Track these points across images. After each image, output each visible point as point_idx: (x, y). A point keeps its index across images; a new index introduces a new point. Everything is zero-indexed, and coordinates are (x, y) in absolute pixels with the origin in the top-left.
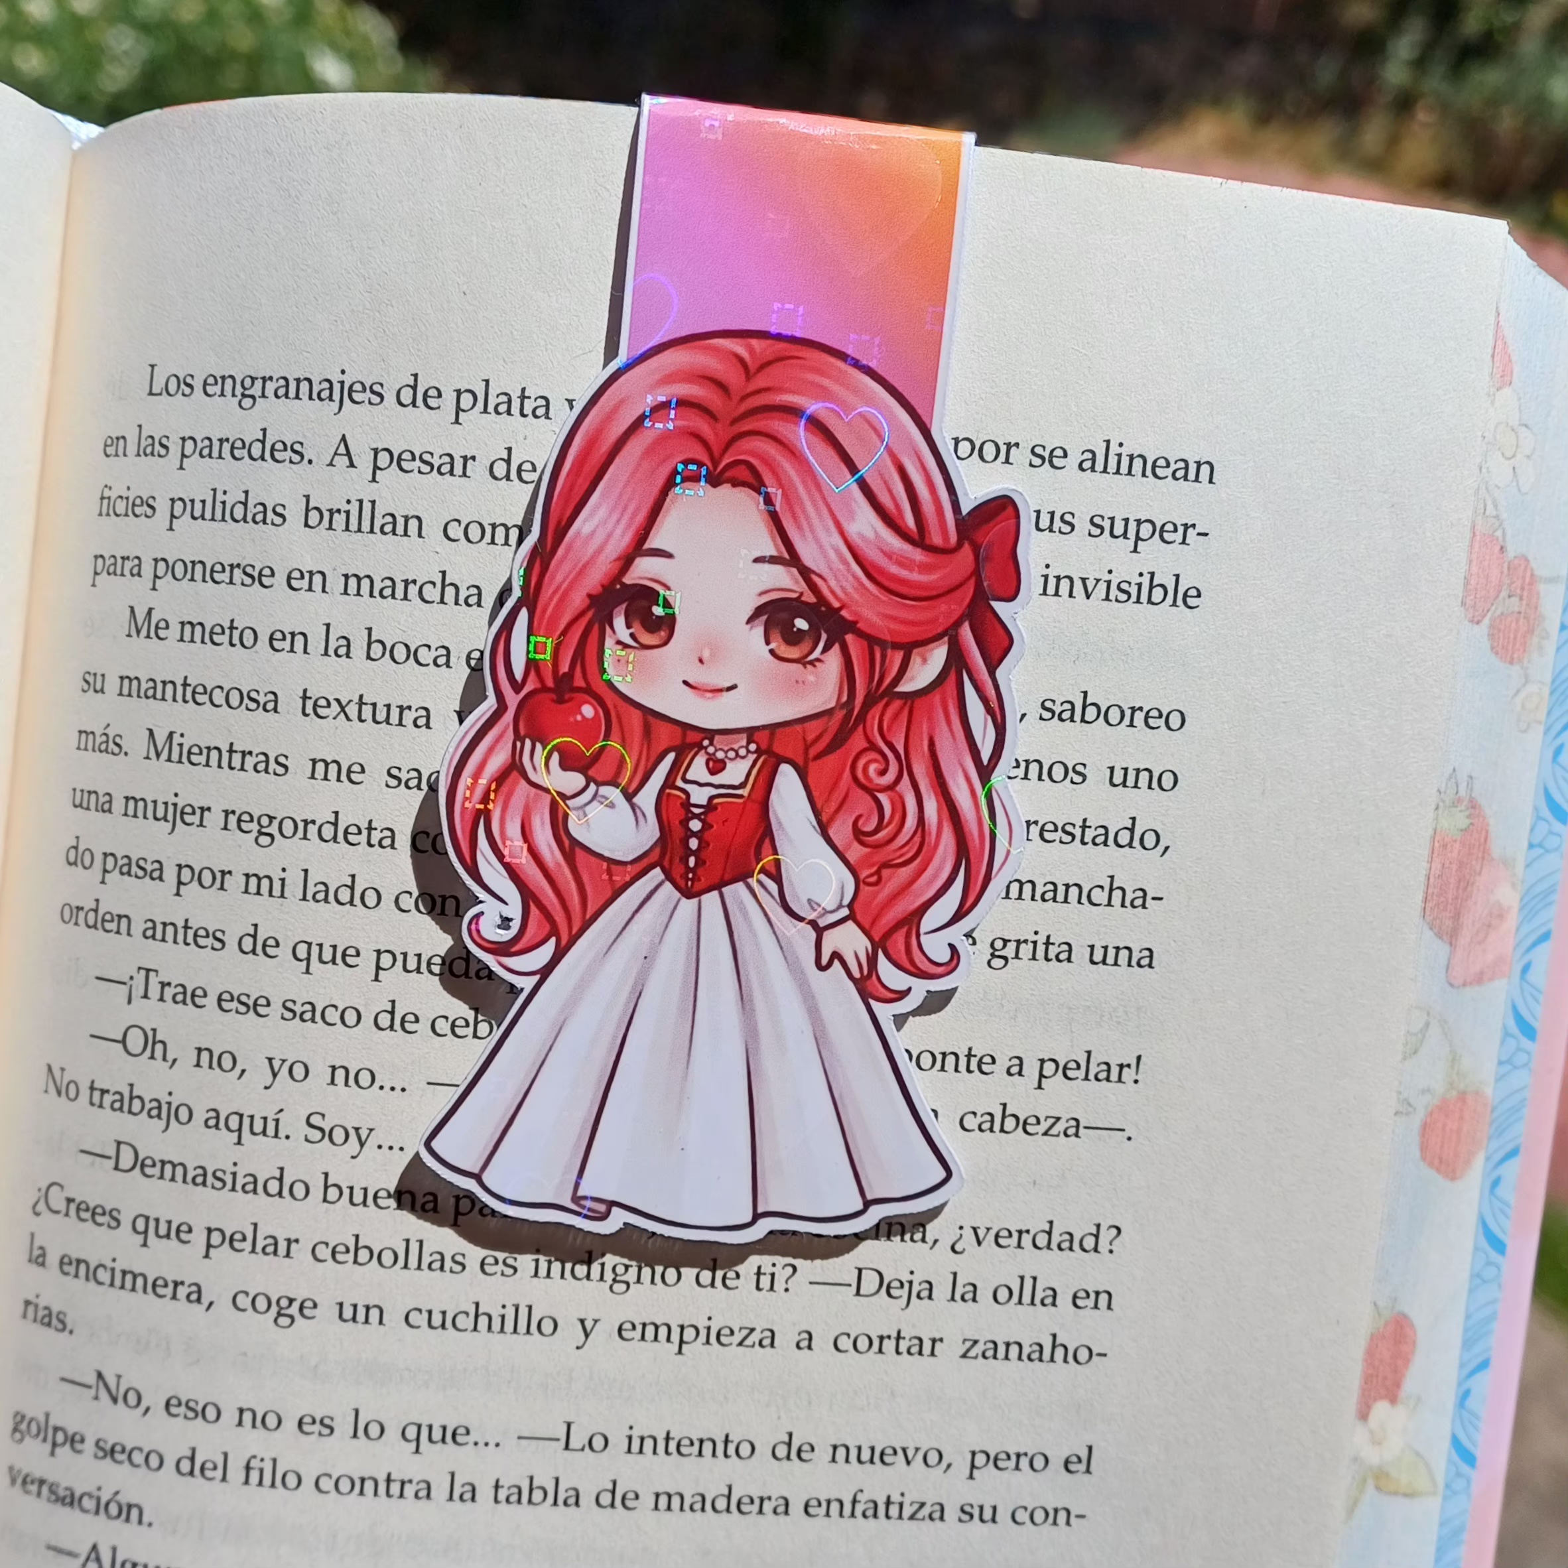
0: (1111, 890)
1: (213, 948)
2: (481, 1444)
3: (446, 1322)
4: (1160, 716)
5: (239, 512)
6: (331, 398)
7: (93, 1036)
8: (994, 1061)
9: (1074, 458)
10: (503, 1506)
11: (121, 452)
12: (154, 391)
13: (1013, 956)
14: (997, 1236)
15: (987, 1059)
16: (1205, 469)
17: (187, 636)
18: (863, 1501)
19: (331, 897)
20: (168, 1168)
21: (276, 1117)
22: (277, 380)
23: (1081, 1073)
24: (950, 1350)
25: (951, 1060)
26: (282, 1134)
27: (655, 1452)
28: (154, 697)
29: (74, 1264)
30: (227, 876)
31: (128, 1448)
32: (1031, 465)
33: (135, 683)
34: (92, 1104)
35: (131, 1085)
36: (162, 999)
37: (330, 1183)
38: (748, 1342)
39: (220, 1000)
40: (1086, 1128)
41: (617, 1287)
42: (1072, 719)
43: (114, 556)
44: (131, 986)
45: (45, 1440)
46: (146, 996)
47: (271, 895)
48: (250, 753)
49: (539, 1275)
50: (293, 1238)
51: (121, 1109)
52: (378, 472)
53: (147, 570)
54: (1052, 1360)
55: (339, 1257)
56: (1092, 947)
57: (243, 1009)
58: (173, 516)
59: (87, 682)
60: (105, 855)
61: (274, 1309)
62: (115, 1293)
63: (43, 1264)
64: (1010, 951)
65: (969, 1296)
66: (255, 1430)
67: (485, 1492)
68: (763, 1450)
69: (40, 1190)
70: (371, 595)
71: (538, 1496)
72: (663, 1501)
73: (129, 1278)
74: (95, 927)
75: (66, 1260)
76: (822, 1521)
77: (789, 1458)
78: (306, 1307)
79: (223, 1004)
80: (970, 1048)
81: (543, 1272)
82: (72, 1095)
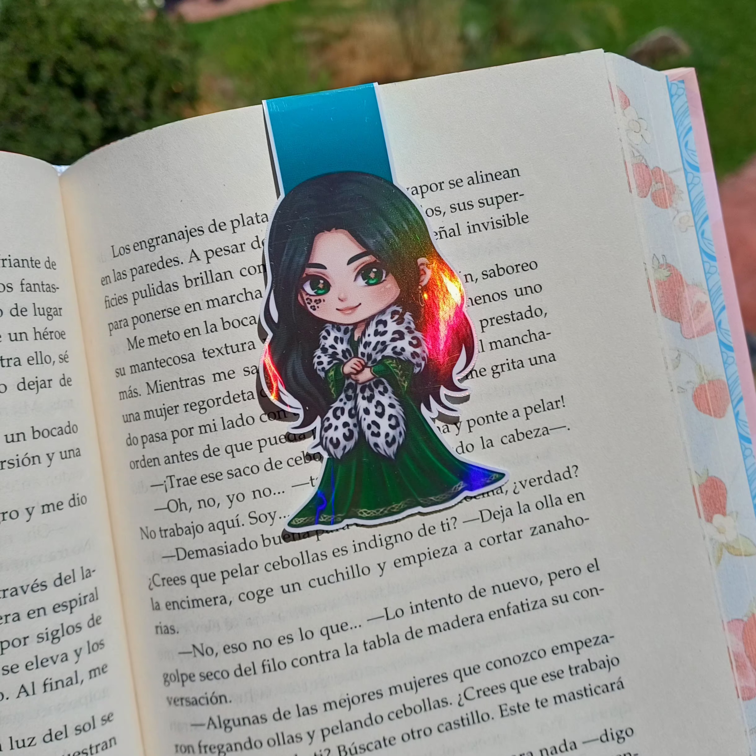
0: (530, 335)
1: (194, 459)
2: (353, 628)
3: (326, 581)
4: (528, 265)
5: (160, 290)
6: (184, 238)
7: (155, 510)
8: (507, 414)
9: (465, 182)
10: (370, 651)
11: (109, 282)
12: (115, 256)
13: (501, 370)
14: (530, 483)
15: (504, 414)
16: (515, 171)
17: (152, 342)
18: (512, 607)
19: (235, 425)
20: (199, 553)
21: (236, 518)
22: (162, 237)
23: (542, 409)
24: (525, 534)
25: (490, 418)
26: (240, 524)
27: (423, 610)
28: (145, 370)
29: (172, 604)
30: (192, 430)
31: (213, 672)
32: (450, 188)
33: (137, 367)
34: (162, 537)
35: (176, 524)
36: (179, 486)
37: (264, 538)
38: (446, 554)
39: (202, 479)
40: (551, 430)
41: (389, 546)
42: (495, 276)
43: (116, 322)
44: (165, 485)
45: (178, 681)
46: (172, 487)
47: (211, 431)
48: (188, 379)
49: (357, 551)
50: (256, 565)
51: (174, 535)
52: (209, 259)
53: (130, 323)
54: (568, 527)
55: (276, 567)
56: (530, 359)
57: (212, 479)
58: (135, 299)
59: (118, 373)
60: (142, 437)
61: (256, 596)
62: (192, 610)
63: (159, 609)
64: (499, 369)
65: (527, 510)
66: (262, 649)
67: (361, 648)
68: (466, 597)
69: (150, 579)
70: (219, 305)
71: (382, 642)
72: (432, 630)
73: (195, 602)
74: (145, 466)
75: (168, 604)
76: (498, 620)
77: (476, 597)
78: (269, 592)
79: (204, 480)
80: (496, 412)
81: (358, 549)
82: (153, 536)
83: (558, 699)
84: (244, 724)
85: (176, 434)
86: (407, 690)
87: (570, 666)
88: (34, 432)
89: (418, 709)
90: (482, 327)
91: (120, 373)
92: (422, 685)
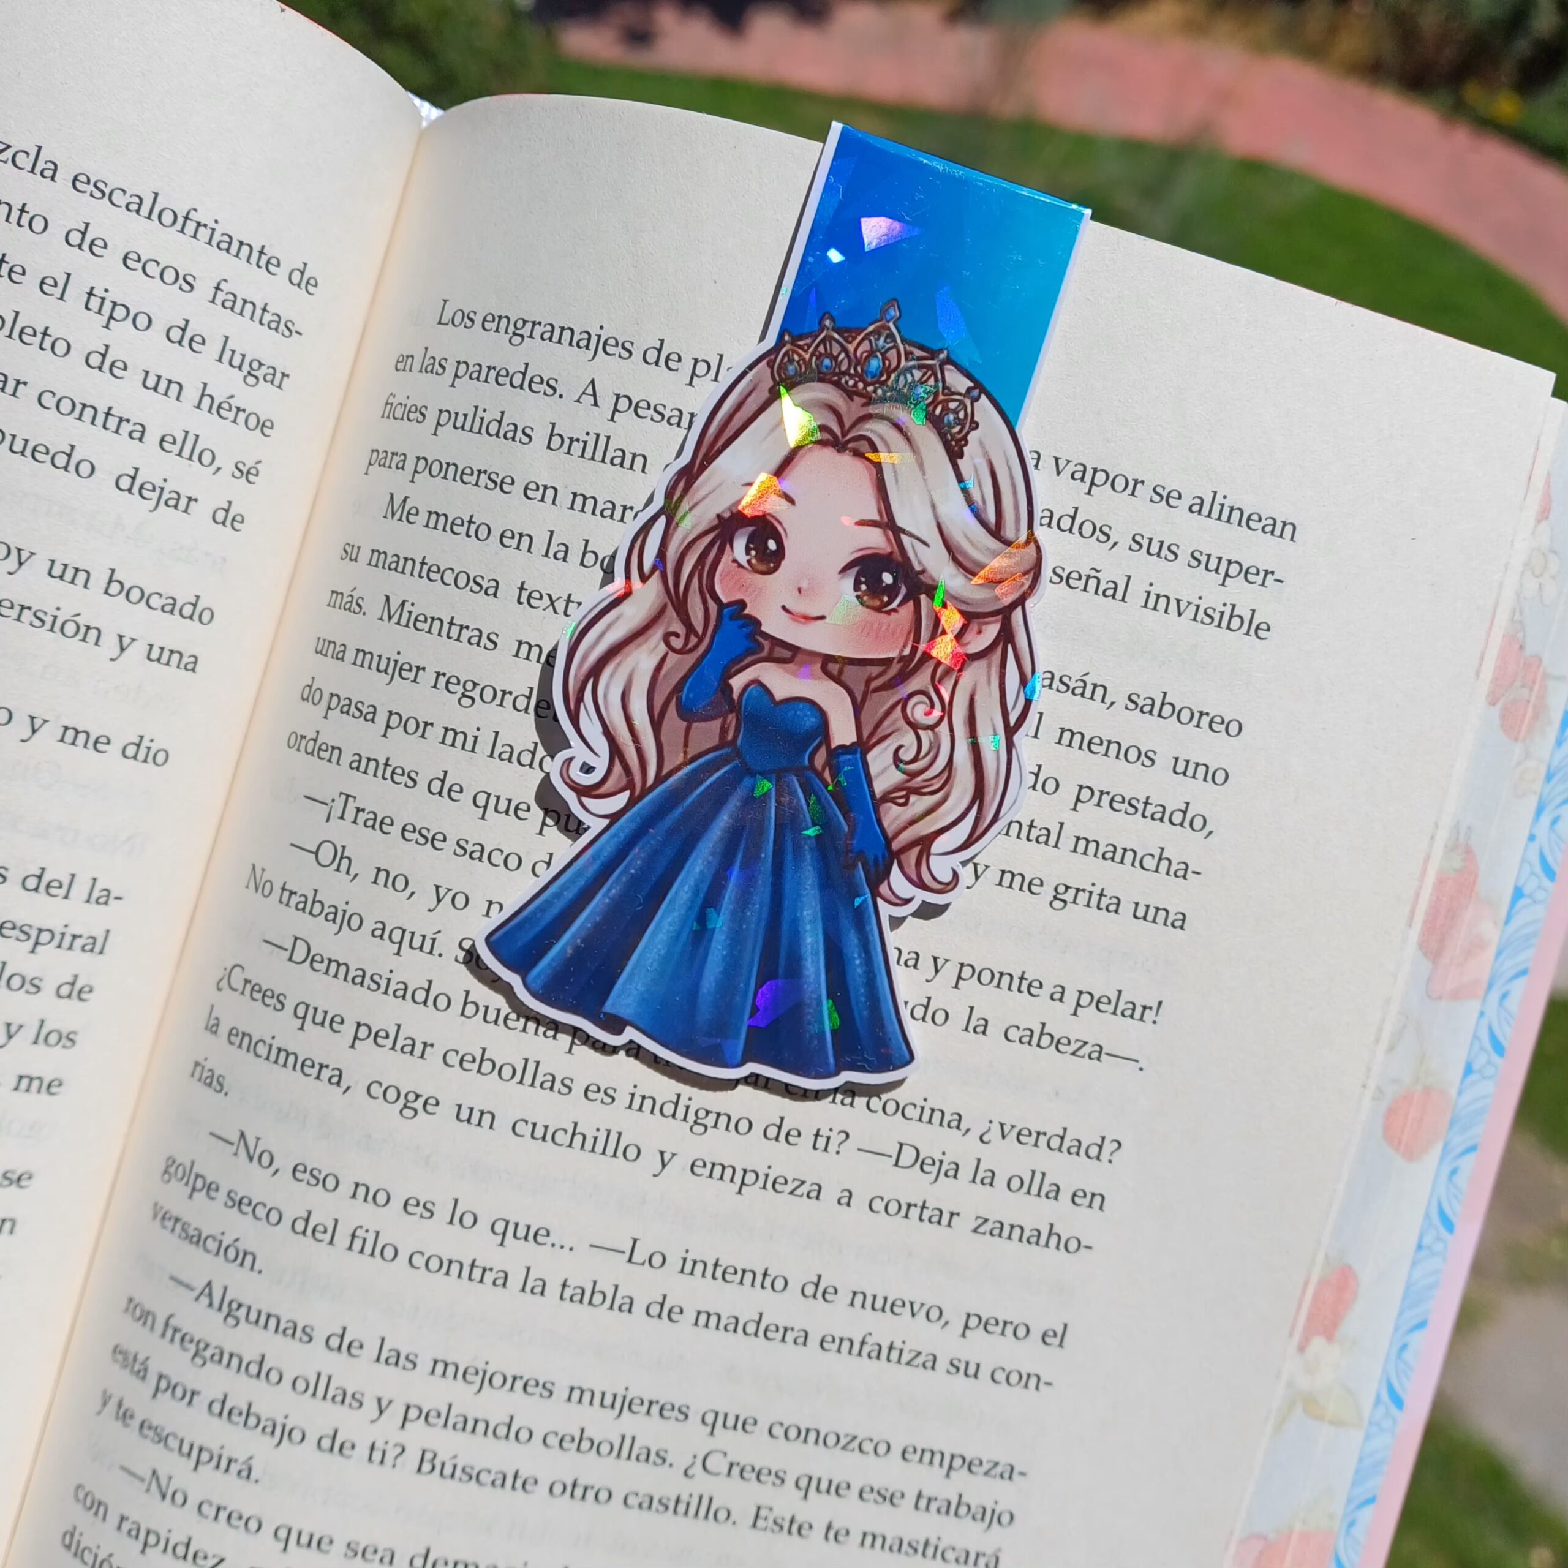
0: (1160, 859)
1: (406, 785)
2: (557, 1246)
3: (546, 1135)
4: (1223, 722)
5: (493, 428)
6: (587, 347)
7: (293, 845)
8: (1041, 986)
9: (1186, 502)
10: (567, 1302)
11: (408, 369)
12: (442, 321)
13: (1072, 900)
14: (1019, 1134)
15: (1036, 984)
16: (1289, 529)
17: (432, 524)
18: (870, 1343)
19: (514, 758)
20: (334, 966)
21: (434, 936)
22: (545, 326)
23: (1111, 1008)
24: (964, 1224)
25: (1006, 979)
26: (436, 952)
27: (703, 1275)
28: (396, 569)
29: (240, 1036)
30: (429, 727)
31: (254, 1202)
32: (1151, 501)
33: (383, 556)
34: (281, 902)
35: (316, 891)
36: (355, 822)
37: (469, 1000)
38: (798, 1192)
39: (404, 830)
40: (1107, 1054)
41: (697, 1129)
42: (1151, 712)
43: (386, 452)
44: (331, 807)
46: (342, 818)
47: (463, 748)
48: (467, 627)
49: (633, 1107)
50: (429, 1042)
52: (617, 413)
53: (410, 466)
54: (1047, 1245)
55: (465, 1065)
56: (1137, 904)
57: (422, 841)
58: (438, 424)
59: (346, 551)
60: (332, 695)
61: (402, 1101)
62: (269, 1066)
63: (215, 1032)
64: (1069, 896)
65: (987, 1181)
66: (365, 1204)
67: (553, 1289)
68: (795, 1287)
69: (225, 969)
70: (593, 513)
71: (597, 1298)
72: (703, 1319)
73: (283, 1055)
74: (312, 753)
75: (234, 1032)
76: (833, 1355)
77: (814, 1296)
78: (430, 1104)
79: (406, 834)
80: (1024, 973)
81: (636, 1105)
82: (266, 892)
83: (869, 1539)
84: (266, 1326)
85: (395, 720)
86: (602, 1405)
87: (920, 1492)
88: (110, 581)
89: (604, 1449)
90: (1078, 800)
91: (350, 553)
92: (634, 1408)
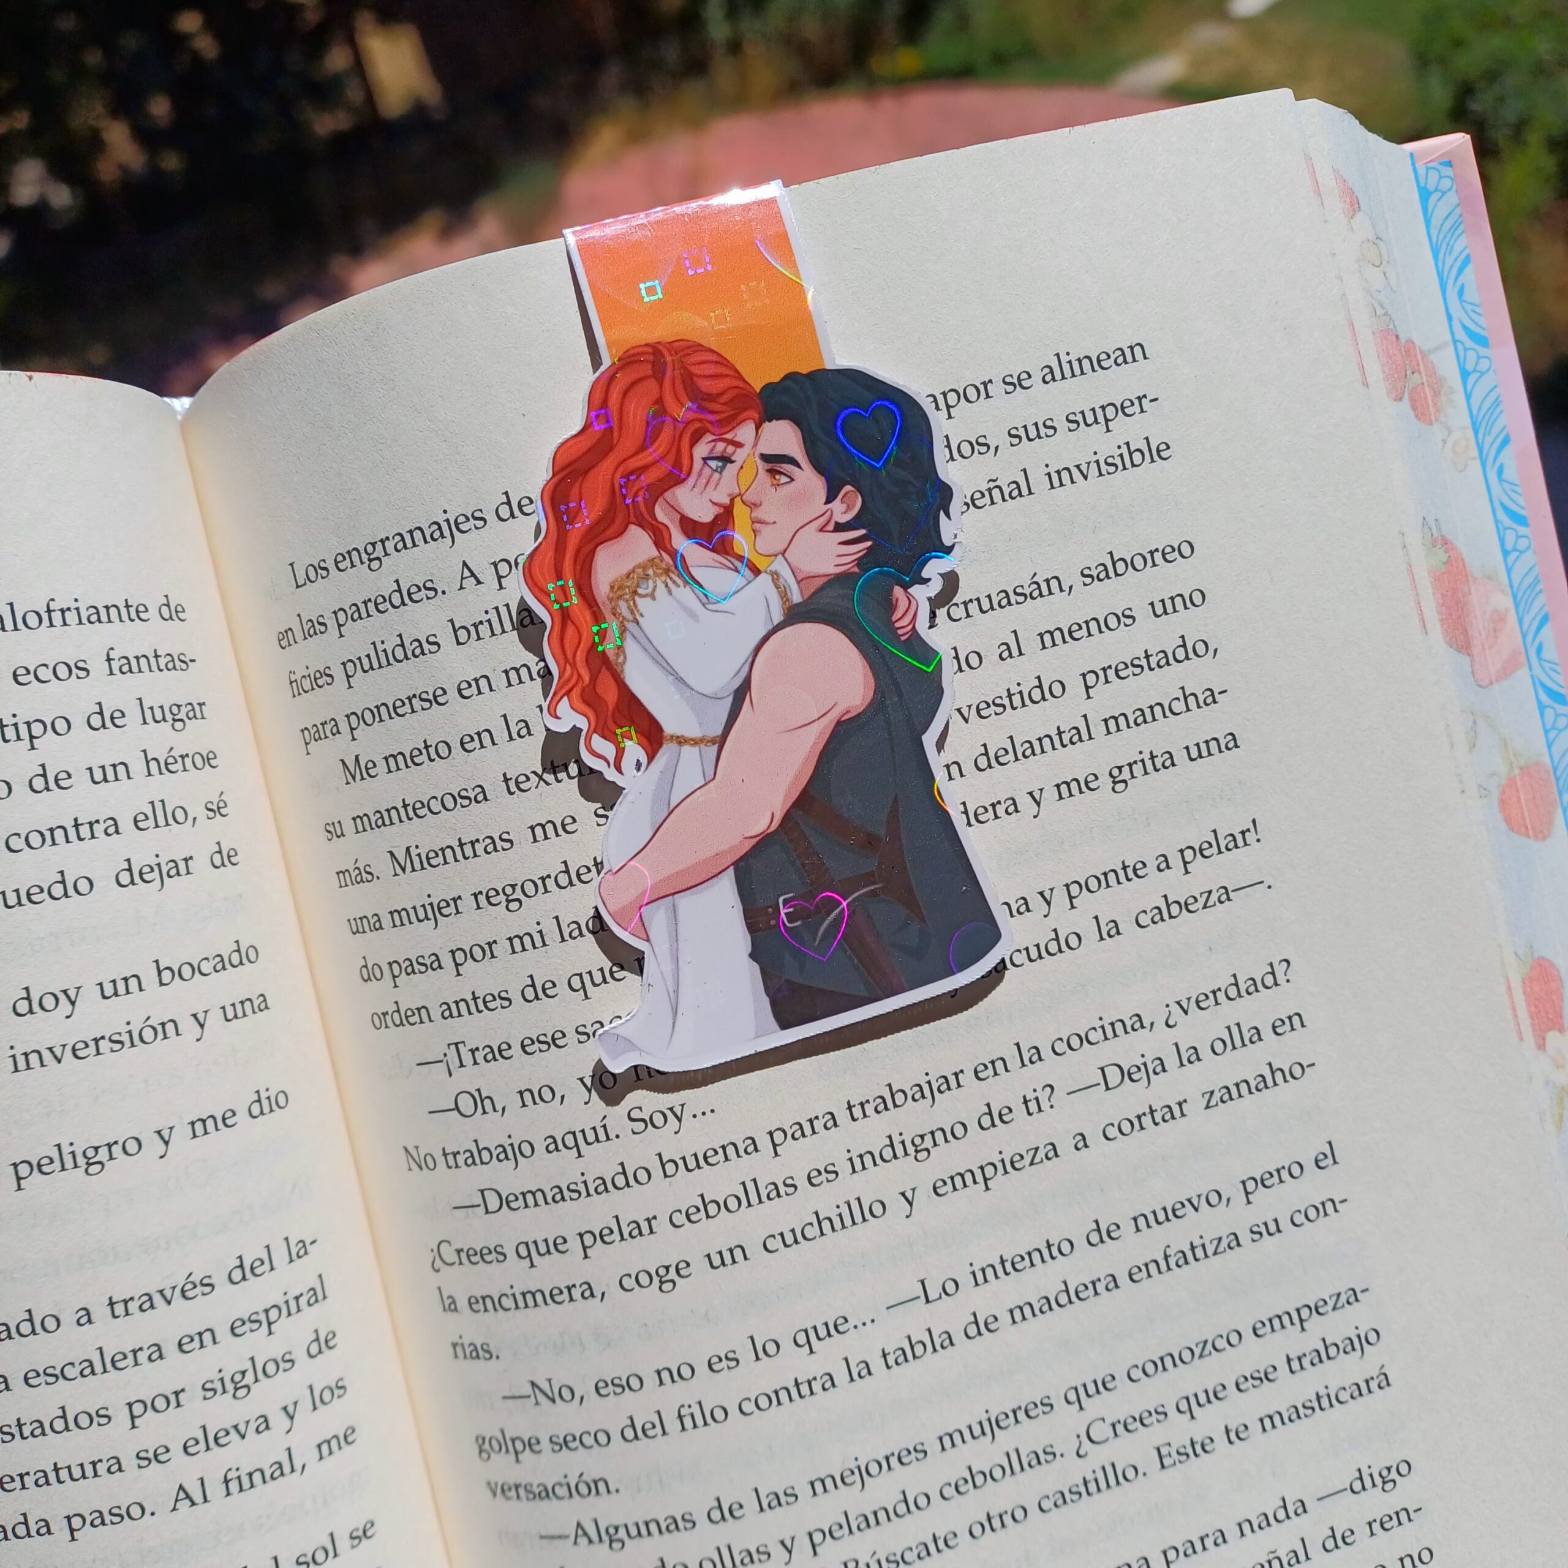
0: (1186, 698)
1: (503, 1007)
2: (860, 1326)
3: (798, 1237)
4: (1174, 550)
5: (399, 654)
6: (442, 536)
7: (431, 1112)
8: (1145, 865)
9: (1037, 376)
10: (895, 1368)
11: (292, 642)
12: (299, 584)
13: (1130, 777)
14: (1197, 1002)
15: (1139, 866)
16: (1138, 349)
17: (393, 767)
18: (1173, 1254)
19: (584, 930)
20: (529, 1197)
21: (602, 1124)
22: (393, 538)
23: (1215, 850)
24: (1195, 1107)
25: (1111, 876)
26: (612, 1136)
27: (997, 1277)
28: (384, 824)
29: (481, 1301)
30: (494, 945)
31: (578, 1434)
32: (1007, 393)
33: (365, 818)
34: (450, 1167)
35: (476, 1141)
36: (475, 1063)
37: (664, 1160)
38: (1037, 1160)
39: (523, 1046)
40: (1233, 891)
41: (921, 1156)
42: (1108, 577)
43: (315, 725)
44: (447, 1062)
45: (507, 1451)
46: (462, 1065)
47: (534, 947)
48: (477, 840)
49: (856, 1170)
50: (651, 1216)
52: (500, 580)
53: (344, 726)
54: (1275, 1084)
55: (693, 1218)
56: (1187, 748)
57: (544, 1047)
58: (348, 677)
59: (329, 832)
60: (390, 964)
61: (656, 1279)
62: (522, 1313)
63: (456, 1309)
64: (1126, 774)
65: (1193, 1058)
66: (675, 1384)
67: (877, 1364)
68: (1080, 1243)
69: (432, 1250)
70: (530, 678)
71: (919, 1350)
72: (1017, 1315)
73: (529, 1297)
74: (402, 1024)
75: (473, 1300)
76: (1147, 1282)
77: (1102, 1241)
78: (681, 1269)
79: (527, 1048)
80: (1123, 862)
81: (858, 1167)
82: (431, 1165)
83: (1267, 1422)
84: (649, 1533)
85: (460, 956)
86: (974, 1437)
87: (1288, 1357)
88: (159, 973)
89: (998, 1473)
90: (1087, 688)
91: (334, 831)
92: (1002, 1424)
